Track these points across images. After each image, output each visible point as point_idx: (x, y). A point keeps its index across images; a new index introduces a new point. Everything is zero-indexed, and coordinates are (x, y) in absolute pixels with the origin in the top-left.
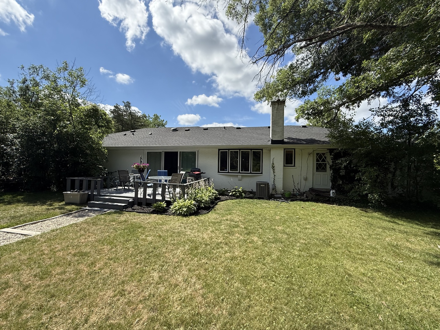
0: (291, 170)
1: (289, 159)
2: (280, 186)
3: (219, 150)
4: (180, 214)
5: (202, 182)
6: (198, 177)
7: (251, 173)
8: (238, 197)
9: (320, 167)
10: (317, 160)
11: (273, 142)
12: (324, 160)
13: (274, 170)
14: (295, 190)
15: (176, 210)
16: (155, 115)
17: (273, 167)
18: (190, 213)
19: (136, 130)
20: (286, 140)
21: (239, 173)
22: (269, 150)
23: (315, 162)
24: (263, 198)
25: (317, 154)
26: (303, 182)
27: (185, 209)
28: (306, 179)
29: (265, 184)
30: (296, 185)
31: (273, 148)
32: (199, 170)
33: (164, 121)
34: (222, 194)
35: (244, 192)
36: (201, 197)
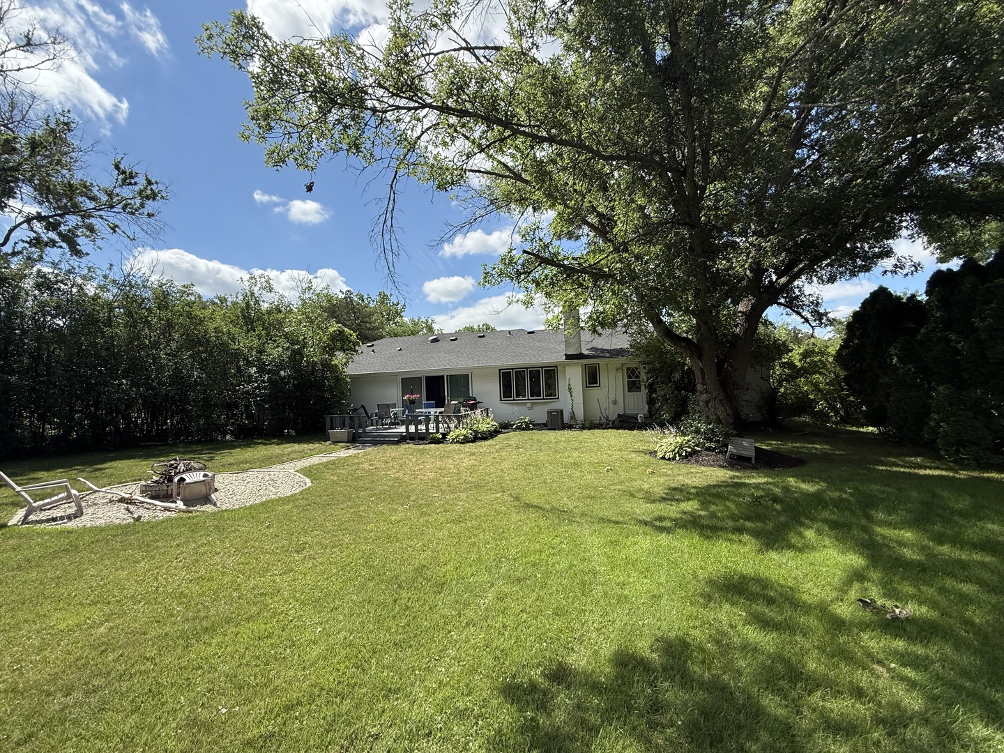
0: (595, 392)
1: (592, 378)
2: (580, 414)
3: (500, 370)
4: (458, 442)
5: (478, 412)
6: (473, 407)
7: (543, 399)
8: (524, 429)
9: (633, 386)
10: (629, 377)
11: (568, 357)
12: (637, 377)
13: (571, 393)
14: (603, 418)
15: (453, 439)
16: (380, 295)
17: (570, 389)
18: (466, 440)
19: (374, 343)
20: (586, 352)
21: (528, 399)
22: (564, 366)
23: (626, 380)
24: (555, 429)
25: (628, 369)
26: (612, 406)
27: (462, 438)
28: (615, 403)
29: (557, 412)
30: (603, 411)
31: (568, 364)
32: (474, 399)
33: (398, 304)
34: (505, 426)
35: (531, 422)
36: (478, 427)
